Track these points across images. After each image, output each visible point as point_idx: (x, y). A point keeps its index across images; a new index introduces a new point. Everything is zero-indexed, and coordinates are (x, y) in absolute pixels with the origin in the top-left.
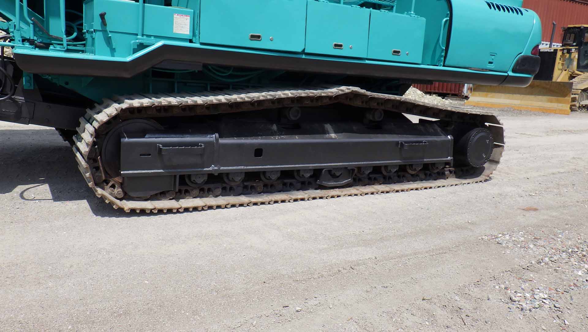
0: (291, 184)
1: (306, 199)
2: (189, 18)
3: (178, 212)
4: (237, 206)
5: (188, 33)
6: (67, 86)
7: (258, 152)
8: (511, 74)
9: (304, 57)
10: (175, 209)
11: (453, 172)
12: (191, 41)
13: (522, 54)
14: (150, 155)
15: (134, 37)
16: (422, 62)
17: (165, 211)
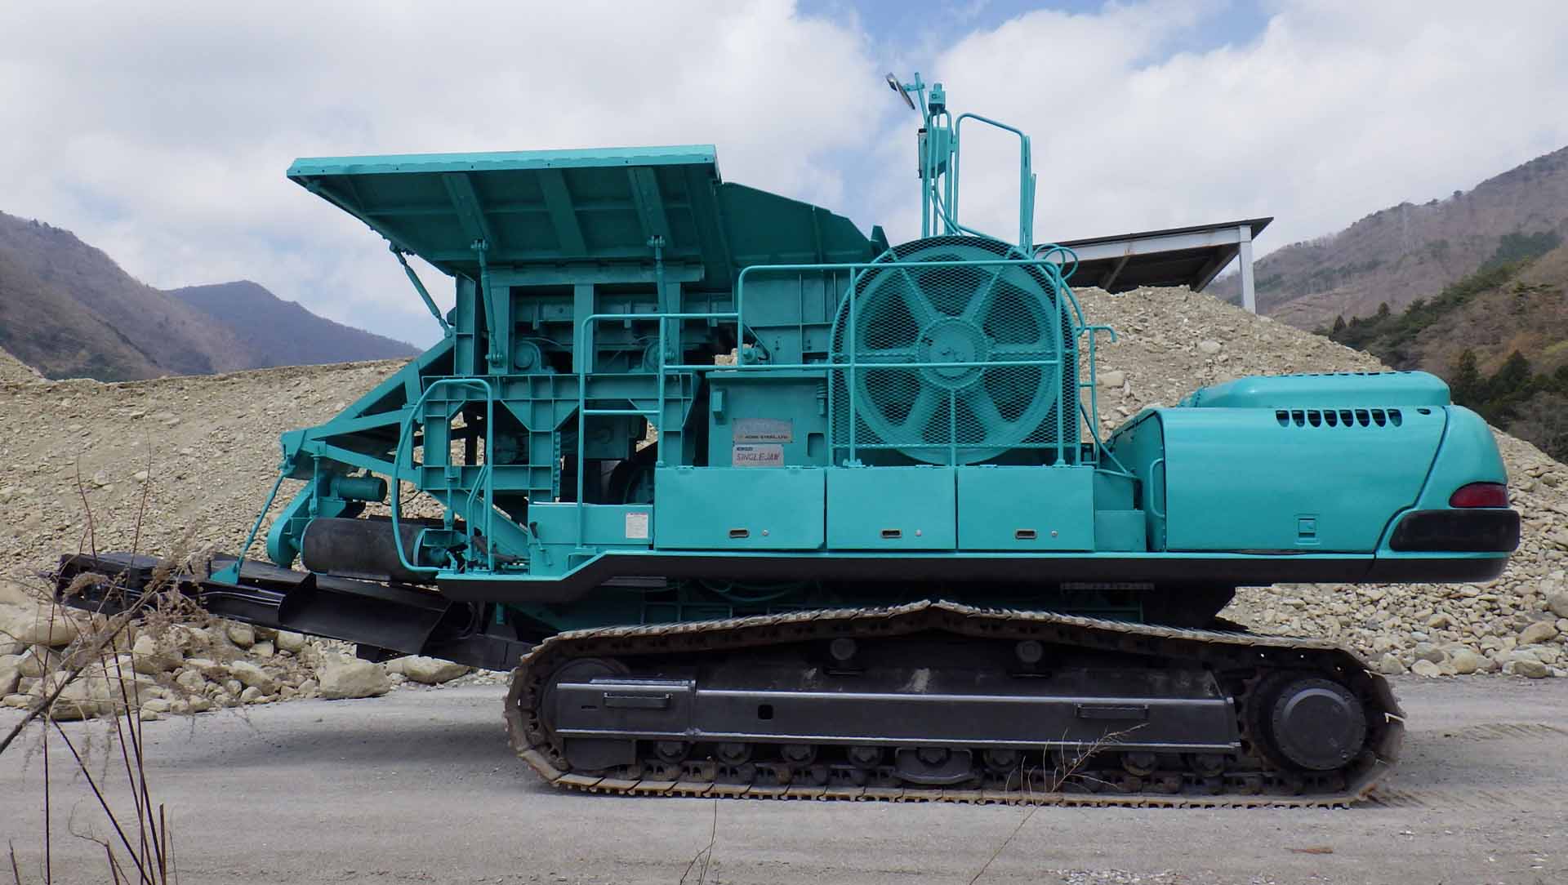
0: (846, 774)
1: (853, 798)
2: (647, 516)
3: (626, 795)
4: (722, 796)
5: (646, 536)
6: (539, 619)
7: (766, 710)
8: (1385, 554)
9: (827, 555)
10: (622, 789)
11: (1275, 781)
12: (651, 547)
13: (1415, 509)
14: (595, 707)
15: (570, 547)
16: (1096, 547)
17: (608, 791)
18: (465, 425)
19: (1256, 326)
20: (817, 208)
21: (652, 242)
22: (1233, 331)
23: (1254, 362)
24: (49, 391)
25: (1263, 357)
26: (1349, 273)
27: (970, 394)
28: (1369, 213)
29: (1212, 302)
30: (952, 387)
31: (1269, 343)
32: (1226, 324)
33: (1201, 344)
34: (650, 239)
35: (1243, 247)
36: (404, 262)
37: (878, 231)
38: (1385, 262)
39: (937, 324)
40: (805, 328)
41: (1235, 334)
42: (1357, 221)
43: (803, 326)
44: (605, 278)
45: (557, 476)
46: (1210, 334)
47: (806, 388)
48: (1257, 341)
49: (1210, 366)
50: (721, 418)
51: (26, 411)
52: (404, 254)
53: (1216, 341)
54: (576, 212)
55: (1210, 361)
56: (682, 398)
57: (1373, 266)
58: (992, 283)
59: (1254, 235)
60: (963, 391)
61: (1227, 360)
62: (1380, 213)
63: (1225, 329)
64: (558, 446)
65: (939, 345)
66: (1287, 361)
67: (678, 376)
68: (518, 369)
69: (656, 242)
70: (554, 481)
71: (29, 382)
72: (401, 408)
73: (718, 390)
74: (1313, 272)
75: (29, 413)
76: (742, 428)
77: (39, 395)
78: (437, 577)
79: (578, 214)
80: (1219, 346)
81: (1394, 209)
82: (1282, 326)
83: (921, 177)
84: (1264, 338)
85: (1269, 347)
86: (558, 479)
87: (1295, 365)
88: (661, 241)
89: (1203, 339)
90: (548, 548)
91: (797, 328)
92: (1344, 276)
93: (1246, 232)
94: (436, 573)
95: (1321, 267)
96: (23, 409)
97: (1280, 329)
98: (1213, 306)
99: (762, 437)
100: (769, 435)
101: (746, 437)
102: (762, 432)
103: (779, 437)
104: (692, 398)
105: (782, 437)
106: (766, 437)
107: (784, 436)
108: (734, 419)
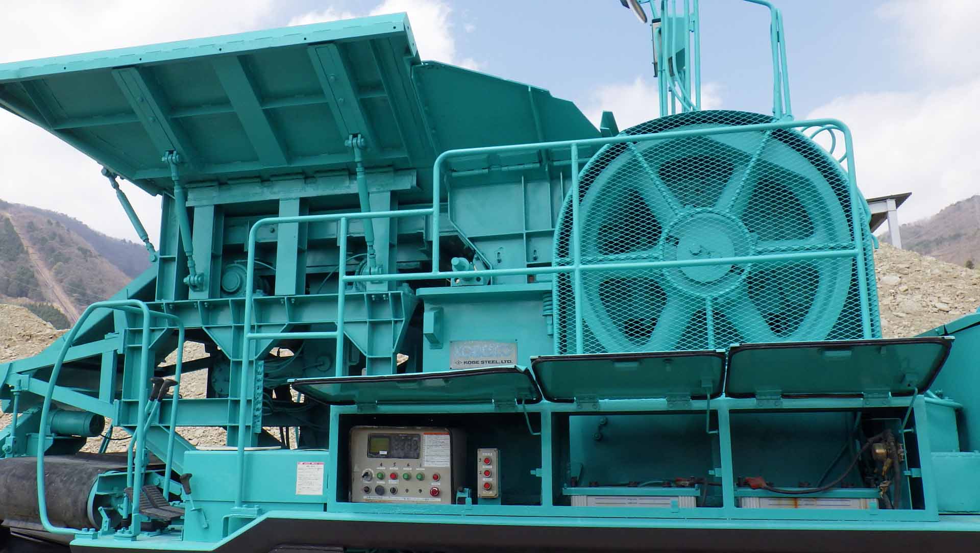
2: (322, 466)
5: (321, 493)
12: (326, 507)
18: (208, 355)
19: (925, 263)
20: (534, 89)
21: (349, 142)
22: (908, 268)
23: (930, 291)
24: (51, 338)
25: (937, 287)
26: (941, 242)
27: (730, 303)
28: (952, 203)
29: (886, 247)
30: (708, 295)
31: (940, 276)
32: (900, 263)
33: (884, 278)
34: (348, 139)
35: (890, 215)
36: (116, 186)
37: (608, 119)
38: (965, 234)
39: (684, 217)
40: (530, 236)
41: (910, 270)
42: (943, 208)
43: (527, 234)
44: (311, 191)
45: (258, 410)
46: (890, 270)
47: (532, 304)
48: (929, 275)
49: (894, 295)
50: (436, 342)
51: (31, 352)
52: (118, 179)
53: (896, 275)
54: (264, 110)
55: (893, 291)
56: (392, 319)
57: (957, 237)
58: (752, 164)
59: (898, 205)
60: (720, 299)
61: (907, 290)
62: (958, 203)
63: (901, 266)
64: (261, 377)
65: (688, 243)
66: (958, 290)
67: (387, 295)
68: (224, 292)
69: (354, 141)
70: (255, 416)
71: (40, 332)
72: (103, 338)
73: (432, 309)
74: (915, 243)
75: (33, 353)
76: (460, 352)
77: (44, 341)
78: (72, 543)
79: (266, 112)
80: (900, 280)
81: (968, 200)
82: (945, 263)
83: (656, 76)
84: (934, 272)
85: (940, 279)
86: (259, 413)
87: (965, 292)
88: (359, 140)
89: (884, 274)
90: (203, 506)
91: (520, 236)
92: (937, 244)
93: (892, 204)
94: (72, 537)
95: (920, 240)
96: (29, 350)
97: (944, 265)
98: (887, 249)
99: (483, 362)
100: (491, 359)
101: (464, 362)
102: (483, 356)
103: (502, 362)
104: (404, 319)
105: (505, 361)
106: (487, 362)
107: (508, 361)
108: (451, 342)
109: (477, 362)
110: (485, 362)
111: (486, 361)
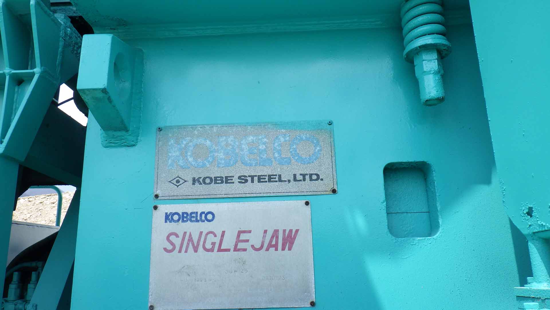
99: (243, 180)
100: (266, 171)
101: (194, 181)
102: (244, 163)
103: (295, 179)
104: (37, 70)
105: (304, 176)
106: (256, 179)
107: (311, 175)
108: (160, 129)
109: (227, 180)
110: (249, 179)
111: (252, 177)
